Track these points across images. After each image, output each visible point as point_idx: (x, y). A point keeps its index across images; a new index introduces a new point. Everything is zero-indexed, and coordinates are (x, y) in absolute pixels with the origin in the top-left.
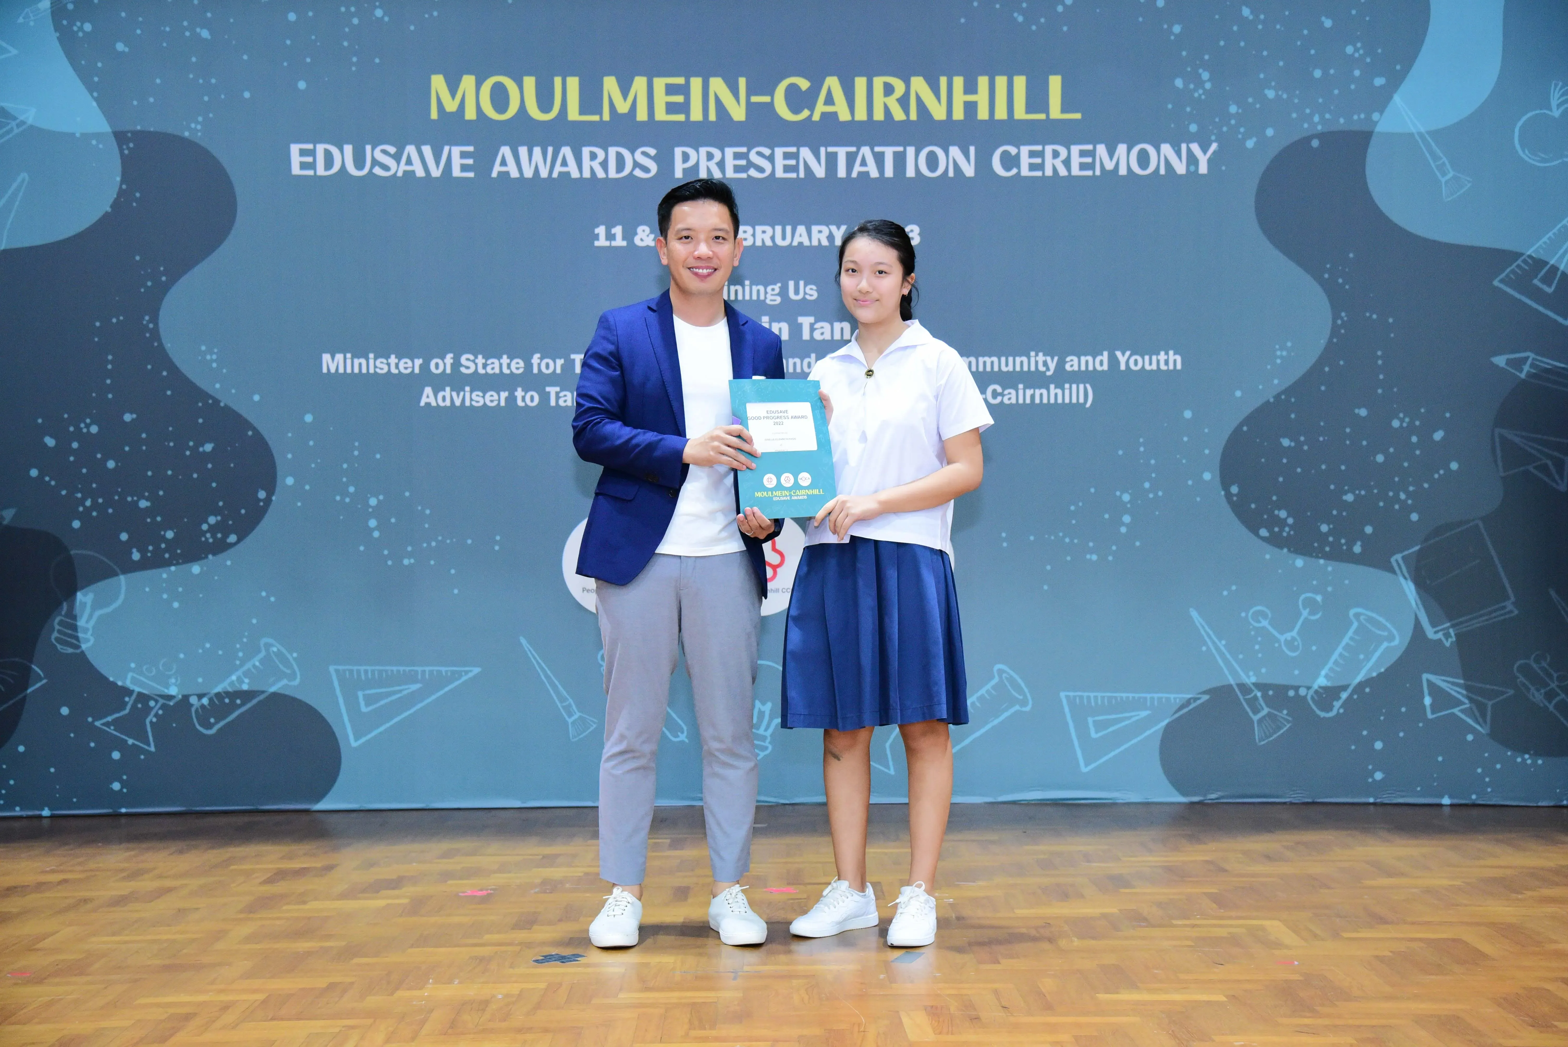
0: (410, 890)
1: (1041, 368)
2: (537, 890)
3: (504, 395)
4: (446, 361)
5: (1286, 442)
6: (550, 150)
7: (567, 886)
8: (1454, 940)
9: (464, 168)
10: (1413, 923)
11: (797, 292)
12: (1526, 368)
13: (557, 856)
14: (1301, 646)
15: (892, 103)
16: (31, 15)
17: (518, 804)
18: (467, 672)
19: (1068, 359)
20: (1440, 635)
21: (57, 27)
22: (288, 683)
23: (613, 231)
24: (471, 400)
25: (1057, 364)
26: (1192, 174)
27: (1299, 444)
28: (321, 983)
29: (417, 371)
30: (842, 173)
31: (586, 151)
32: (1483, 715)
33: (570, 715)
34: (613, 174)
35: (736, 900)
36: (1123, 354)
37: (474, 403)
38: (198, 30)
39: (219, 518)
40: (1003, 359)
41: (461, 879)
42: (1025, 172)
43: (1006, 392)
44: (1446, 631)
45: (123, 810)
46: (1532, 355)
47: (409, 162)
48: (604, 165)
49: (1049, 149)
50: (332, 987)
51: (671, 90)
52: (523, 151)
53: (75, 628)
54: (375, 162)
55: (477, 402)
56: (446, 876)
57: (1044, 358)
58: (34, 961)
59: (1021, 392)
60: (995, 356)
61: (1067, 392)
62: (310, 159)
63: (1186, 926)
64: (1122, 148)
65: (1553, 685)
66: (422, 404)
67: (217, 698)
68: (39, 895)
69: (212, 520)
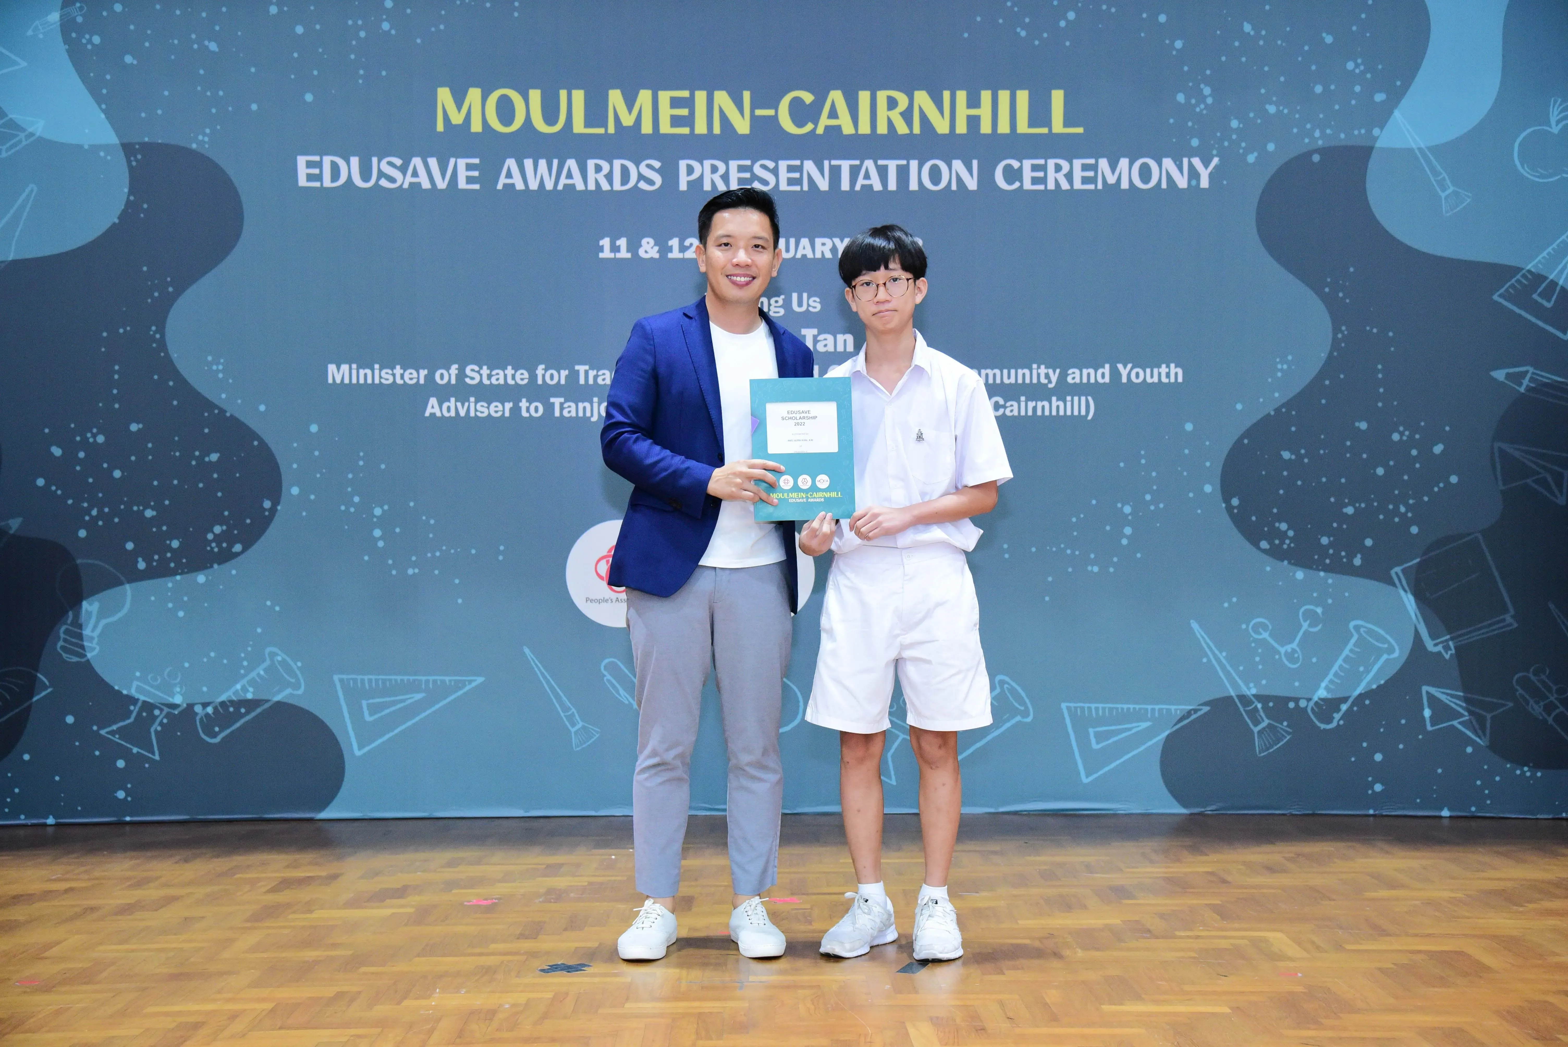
0: (415, 900)
1: (1044, 381)
2: (541, 900)
3: (508, 405)
4: (451, 371)
5: (1286, 455)
6: (555, 162)
7: (572, 895)
8: (1456, 952)
9: (470, 180)
10: (1416, 935)
11: (800, 304)
12: (1526, 382)
13: (561, 865)
14: (1301, 657)
15: (896, 116)
16: (40, 27)
17: (520, 813)
18: (470, 682)
19: (1070, 371)
20: (1439, 648)
21: (67, 40)
22: (292, 692)
23: (618, 243)
24: (476, 410)
25: (1058, 377)
26: (1194, 189)
27: (1300, 457)
28: (329, 992)
29: (422, 381)
30: (845, 186)
31: (591, 164)
32: (1483, 728)
33: (573, 725)
34: (617, 186)
35: (755, 912)
36: (1125, 367)
37: (479, 414)
38: (206, 43)
39: (224, 528)
40: (1005, 371)
41: (465, 887)
42: (1028, 185)
43: (1008, 404)
44: (1445, 644)
45: (128, 819)
46: (1531, 369)
47: (415, 174)
48: (609, 177)
49: (1051, 163)
50: (339, 996)
51: (675, 103)
52: (528, 163)
53: (80, 637)
54: (381, 174)
55: (482, 412)
56: (450, 885)
57: (1046, 371)
58: (44, 970)
59: (1023, 405)
60: (996, 368)
61: (1069, 404)
62: (316, 171)
63: (1189, 937)
64: (1124, 162)
65: (1553, 698)
66: (427, 414)
67: (221, 707)
68: (45, 904)
69: (217, 529)
